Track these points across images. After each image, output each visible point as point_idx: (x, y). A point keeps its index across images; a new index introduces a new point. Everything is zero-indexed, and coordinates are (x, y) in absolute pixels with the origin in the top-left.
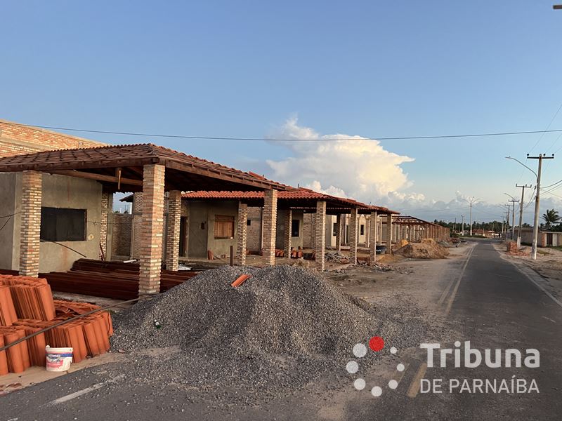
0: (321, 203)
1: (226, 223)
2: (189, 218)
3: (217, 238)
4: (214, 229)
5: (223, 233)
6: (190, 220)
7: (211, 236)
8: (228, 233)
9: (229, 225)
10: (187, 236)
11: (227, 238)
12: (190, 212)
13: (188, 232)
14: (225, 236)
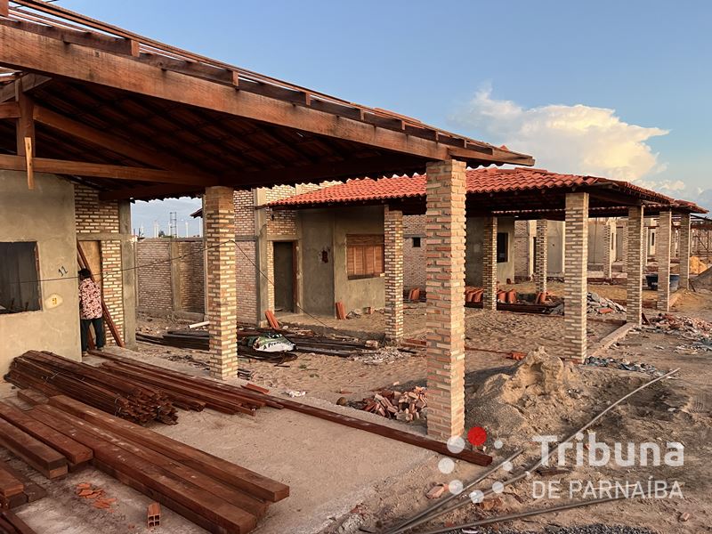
0: (576, 198)
1: (371, 249)
2: (300, 243)
3: (352, 277)
4: (346, 261)
5: (365, 267)
6: (303, 247)
7: (340, 275)
8: (375, 265)
9: (376, 252)
10: (300, 276)
11: (372, 276)
12: (303, 232)
13: (300, 267)
14: (370, 271)
